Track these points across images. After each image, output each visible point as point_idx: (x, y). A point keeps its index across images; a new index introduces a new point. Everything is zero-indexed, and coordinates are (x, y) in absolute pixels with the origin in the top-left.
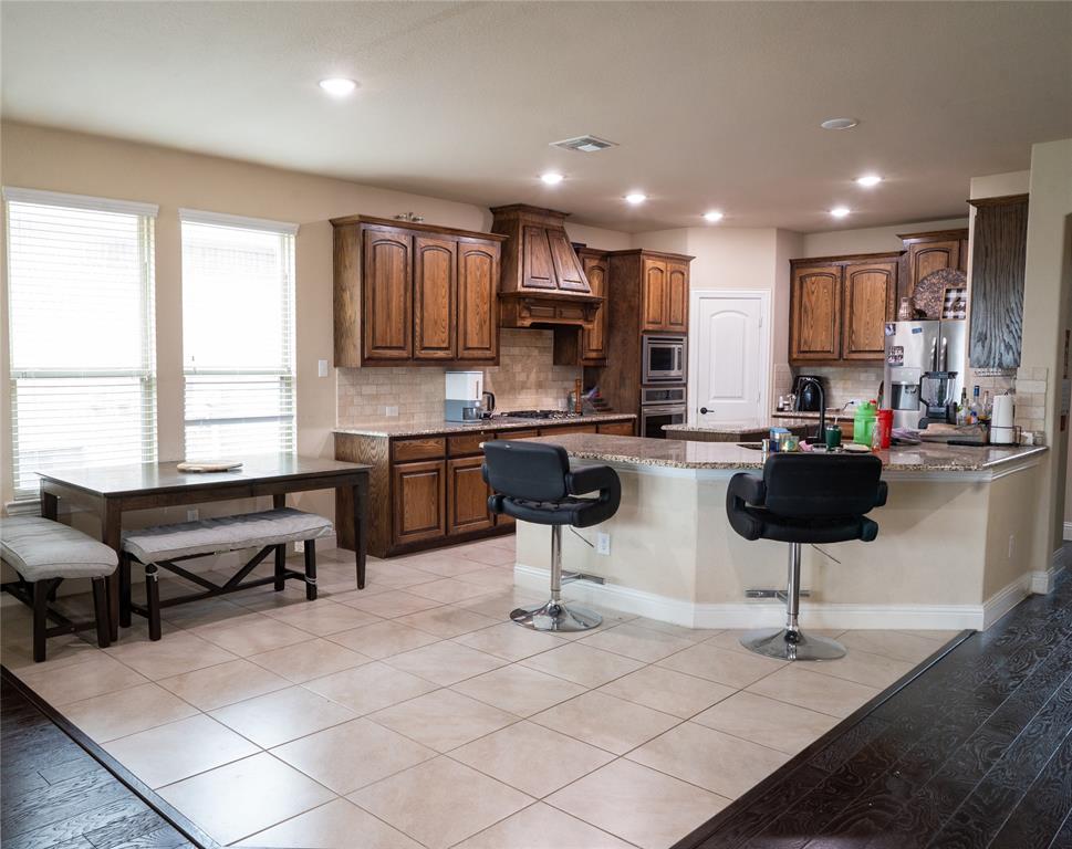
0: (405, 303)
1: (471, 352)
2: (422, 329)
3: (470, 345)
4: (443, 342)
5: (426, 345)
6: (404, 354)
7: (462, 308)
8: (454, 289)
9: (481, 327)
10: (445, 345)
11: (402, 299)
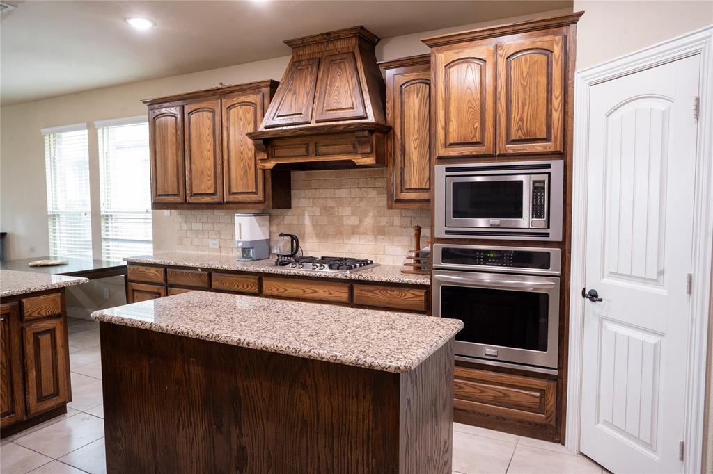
0: (177, 161)
1: (236, 196)
2: (191, 179)
3: (234, 190)
4: (210, 189)
5: (195, 191)
6: (178, 199)
7: (225, 157)
8: (218, 142)
9: (246, 172)
10: (211, 191)
11: (175, 156)
